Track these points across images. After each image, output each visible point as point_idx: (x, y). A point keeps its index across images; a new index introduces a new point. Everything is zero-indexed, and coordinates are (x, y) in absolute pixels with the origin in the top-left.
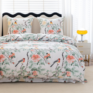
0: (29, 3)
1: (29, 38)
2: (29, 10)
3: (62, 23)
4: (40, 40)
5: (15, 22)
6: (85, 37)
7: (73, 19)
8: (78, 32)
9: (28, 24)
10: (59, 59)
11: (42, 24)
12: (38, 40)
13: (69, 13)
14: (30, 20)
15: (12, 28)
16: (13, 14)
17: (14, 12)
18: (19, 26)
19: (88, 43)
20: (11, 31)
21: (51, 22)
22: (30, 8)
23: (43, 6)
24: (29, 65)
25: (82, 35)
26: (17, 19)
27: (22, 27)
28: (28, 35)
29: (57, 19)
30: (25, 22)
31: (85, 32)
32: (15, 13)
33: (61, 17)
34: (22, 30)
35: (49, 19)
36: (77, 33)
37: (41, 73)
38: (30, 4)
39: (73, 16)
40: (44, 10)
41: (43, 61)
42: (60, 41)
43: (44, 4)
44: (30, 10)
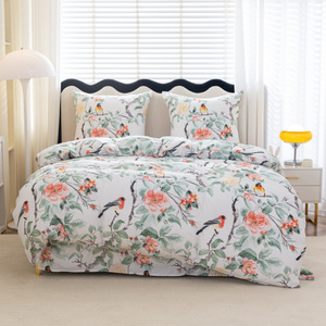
0: (138, 53)
1: (137, 148)
2: (138, 73)
3: (237, 109)
4: (166, 154)
5: (99, 105)
6: (306, 152)
7: (269, 97)
8: (284, 135)
9: (134, 113)
10: (223, 217)
11: (175, 112)
12: (161, 154)
13: (257, 80)
14: (142, 100)
15: (87, 123)
16: (90, 82)
17: (94, 78)
18: (109, 116)
19: (314, 167)
20: (86, 132)
21: (203, 105)
22: (141, 66)
23: (179, 61)
24: (137, 218)
25: (295, 146)
26: (103, 97)
27: (118, 121)
28: (134, 141)
29: (222, 97)
30: (127, 107)
31: (306, 136)
32: (97, 81)
33: (233, 91)
34: (118, 127)
35: (197, 99)
36: (281, 137)
37: (169, 247)
38: (140, 56)
39: (269, 91)
40: (181, 73)
41: (176, 213)
42: (228, 156)
43: (184, 56)
44: (141, 71)
